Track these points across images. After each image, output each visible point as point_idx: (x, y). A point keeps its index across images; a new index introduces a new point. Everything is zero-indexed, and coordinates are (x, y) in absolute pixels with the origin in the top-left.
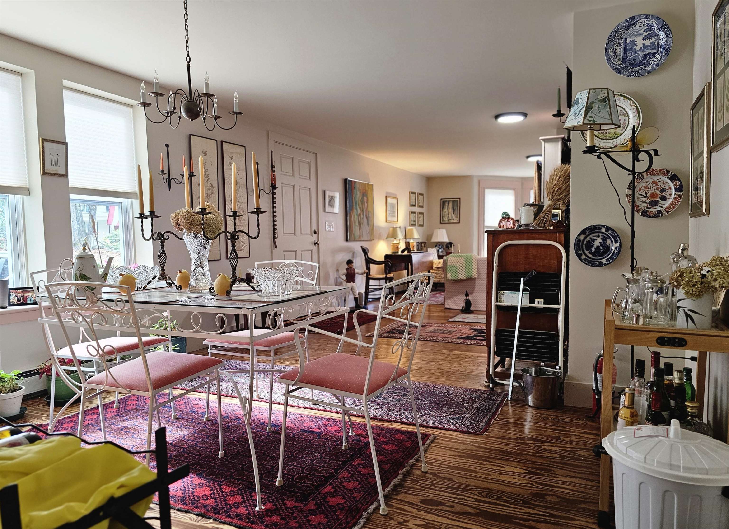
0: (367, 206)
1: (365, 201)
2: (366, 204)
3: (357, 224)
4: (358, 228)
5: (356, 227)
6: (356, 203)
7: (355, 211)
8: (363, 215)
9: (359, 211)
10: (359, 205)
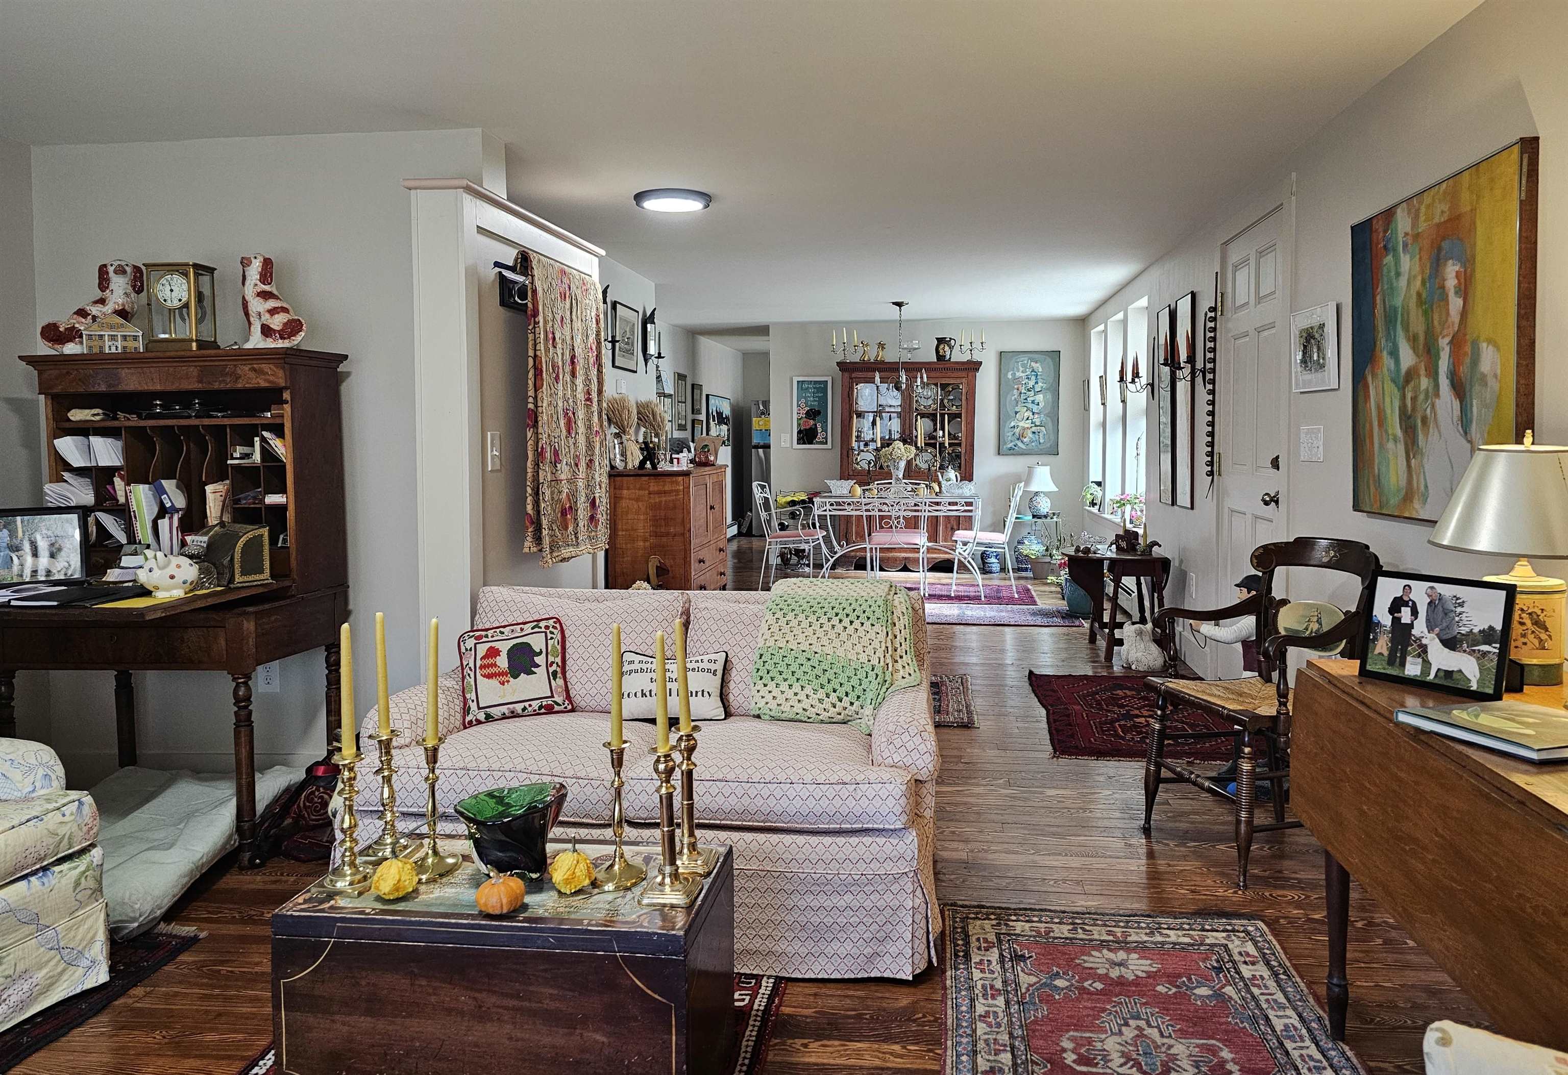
0: (1464, 314)
1: (1451, 283)
2: (1456, 303)
3: (1395, 426)
4: (1401, 448)
5: (1390, 445)
6: (1390, 320)
7: (1386, 361)
8: (1433, 374)
9: (1407, 358)
10: (1406, 329)
